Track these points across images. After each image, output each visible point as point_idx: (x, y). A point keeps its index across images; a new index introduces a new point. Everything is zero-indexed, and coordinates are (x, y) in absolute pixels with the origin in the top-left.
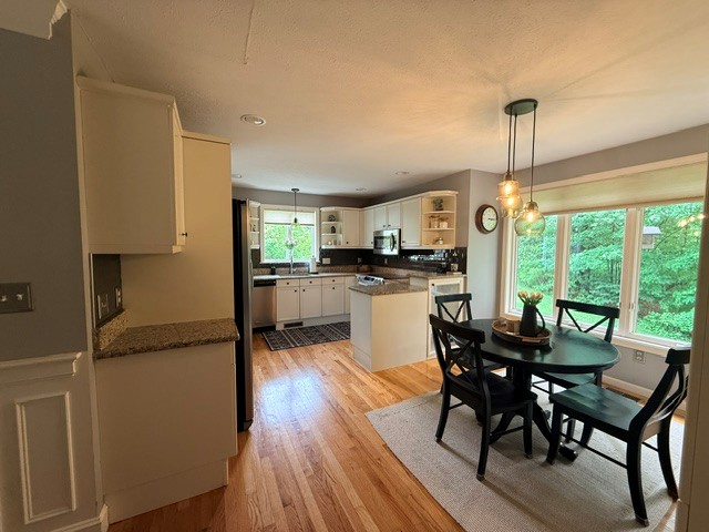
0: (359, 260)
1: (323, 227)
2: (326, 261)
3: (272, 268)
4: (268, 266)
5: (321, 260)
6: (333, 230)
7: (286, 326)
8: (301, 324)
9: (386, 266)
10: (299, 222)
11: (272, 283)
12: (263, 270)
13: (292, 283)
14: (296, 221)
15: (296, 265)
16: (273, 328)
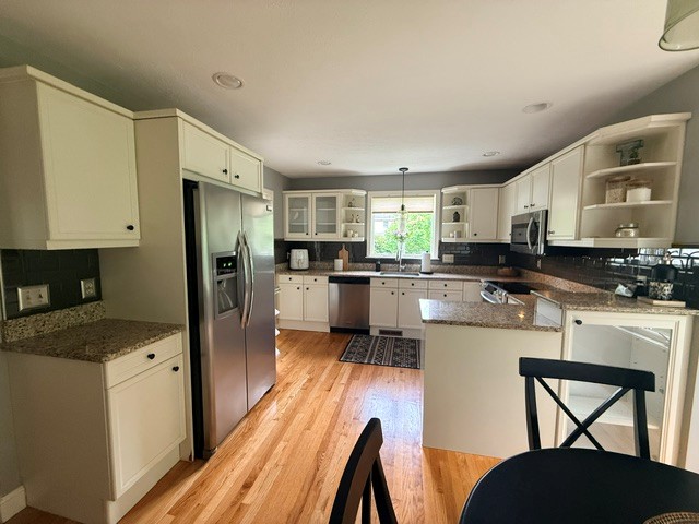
0: (502, 259)
1: (444, 213)
2: (448, 258)
3: (378, 264)
4: (374, 261)
5: (440, 256)
6: (457, 217)
7: (382, 332)
8: (400, 333)
9: (538, 271)
10: (406, 209)
11: (366, 280)
12: (369, 265)
13: (390, 283)
14: (403, 208)
15: (405, 261)
16: (366, 332)
